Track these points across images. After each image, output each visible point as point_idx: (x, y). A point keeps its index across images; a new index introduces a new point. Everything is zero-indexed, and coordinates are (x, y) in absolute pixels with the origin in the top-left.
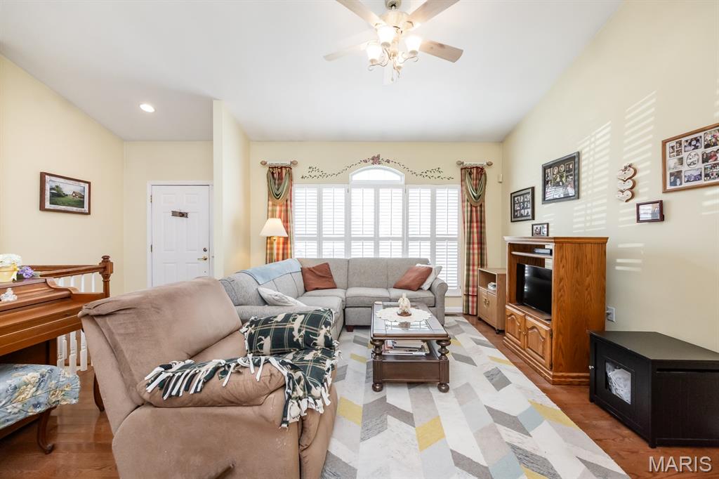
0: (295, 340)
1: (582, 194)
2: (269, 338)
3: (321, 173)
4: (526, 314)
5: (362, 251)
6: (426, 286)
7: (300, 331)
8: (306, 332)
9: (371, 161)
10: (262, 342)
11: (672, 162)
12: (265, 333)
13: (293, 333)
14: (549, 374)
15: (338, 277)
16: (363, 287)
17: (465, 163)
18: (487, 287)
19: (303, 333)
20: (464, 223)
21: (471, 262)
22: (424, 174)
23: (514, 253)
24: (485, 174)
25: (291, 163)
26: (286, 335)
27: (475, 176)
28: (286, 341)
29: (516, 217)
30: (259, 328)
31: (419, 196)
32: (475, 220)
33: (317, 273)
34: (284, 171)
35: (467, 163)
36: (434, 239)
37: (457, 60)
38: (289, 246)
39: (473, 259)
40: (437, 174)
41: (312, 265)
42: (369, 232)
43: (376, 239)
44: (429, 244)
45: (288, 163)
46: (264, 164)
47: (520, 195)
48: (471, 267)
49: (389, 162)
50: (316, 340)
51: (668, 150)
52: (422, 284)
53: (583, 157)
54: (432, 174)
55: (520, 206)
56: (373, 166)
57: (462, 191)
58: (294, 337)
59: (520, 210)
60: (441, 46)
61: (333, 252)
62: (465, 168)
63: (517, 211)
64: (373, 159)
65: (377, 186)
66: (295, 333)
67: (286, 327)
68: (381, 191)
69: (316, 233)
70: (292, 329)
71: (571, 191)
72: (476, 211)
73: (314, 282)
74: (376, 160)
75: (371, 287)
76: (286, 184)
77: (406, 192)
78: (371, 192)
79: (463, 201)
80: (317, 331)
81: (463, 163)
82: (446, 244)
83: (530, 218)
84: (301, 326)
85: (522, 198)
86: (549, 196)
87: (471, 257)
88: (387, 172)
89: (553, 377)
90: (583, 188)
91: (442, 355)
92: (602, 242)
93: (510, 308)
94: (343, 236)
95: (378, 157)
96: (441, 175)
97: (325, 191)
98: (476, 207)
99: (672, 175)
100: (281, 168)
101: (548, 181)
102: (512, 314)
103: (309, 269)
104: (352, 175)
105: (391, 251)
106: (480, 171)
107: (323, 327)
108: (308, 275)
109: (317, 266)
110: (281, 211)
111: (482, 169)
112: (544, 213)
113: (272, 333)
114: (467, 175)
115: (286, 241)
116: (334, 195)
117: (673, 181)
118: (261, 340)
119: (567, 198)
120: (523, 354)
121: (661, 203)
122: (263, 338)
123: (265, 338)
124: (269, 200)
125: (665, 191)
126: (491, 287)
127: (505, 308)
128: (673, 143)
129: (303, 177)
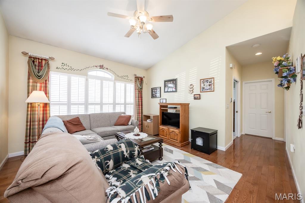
0: (125, 157)
1: (178, 91)
2: (111, 160)
3: (70, 68)
4: (169, 128)
5: (94, 110)
6: (130, 123)
7: (127, 151)
8: (130, 151)
9: (99, 67)
10: (108, 164)
11: (202, 85)
12: (109, 158)
13: (124, 153)
14: (179, 145)
15: (85, 124)
16: (99, 127)
17: (137, 75)
18: (146, 121)
19: (128, 152)
20: (136, 98)
21: (139, 112)
22: (122, 77)
23: (162, 108)
24: (143, 80)
25: (50, 58)
26: (121, 155)
27: (139, 80)
28: (121, 159)
29: (154, 96)
30: (102, 157)
31: (120, 85)
32: (140, 97)
33: (72, 122)
34: (44, 62)
35: (138, 75)
36: (125, 104)
37: (156, 39)
38: (48, 108)
39: (140, 111)
40: (127, 78)
41: (68, 119)
42: (98, 101)
43: (101, 104)
44: (124, 106)
45: (47, 57)
46: (25, 54)
47: (155, 89)
48: (139, 114)
49: (107, 69)
50: (135, 153)
51: (201, 82)
52: (128, 123)
53: (178, 80)
54: (125, 77)
55: (155, 93)
56: (100, 69)
57: (135, 85)
58: (125, 155)
59: (155, 94)
60: (154, 32)
61: (77, 111)
62: (137, 77)
63: (154, 94)
64: (100, 66)
65: (102, 79)
66: (125, 153)
67: (119, 151)
68: (104, 82)
69: (67, 101)
70: (123, 152)
71: (174, 90)
72: (140, 94)
73: (73, 128)
74: (101, 67)
75: (103, 127)
76: (46, 70)
77: (115, 83)
78: (99, 81)
79: (136, 90)
80: (134, 149)
81: (136, 75)
82: (130, 106)
83: (160, 97)
84: (126, 149)
85: (156, 90)
86: (166, 90)
87: (139, 110)
88: (105, 73)
89: (181, 145)
90: (178, 89)
91: (160, 147)
92: (188, 104)
93: (161, 127)
94: (84, 102)
95: (103, 66)
96: (129, 78)
97: (72, 78)
98: (140, 92)
99: (202, 88)
100: (42, 59)
101: (166, 86)
102: (163, 129)
103: (67, 121)
104: (88, 72)
105: (108, 110)
106: (142, 79)
107: (136, 146)
108: (68, 125)
109: (72, 119)
110: (41, 87)
111: (142, 78)
112: (164, 95)
113: (112, 157)
114: (138, 80)
115: (46, 105)
116: (78, 81)
117: (203, 90)
118: (107, 163)
119: (173, 91)
120: (168, 141)
121: (200, 95)
122: (108, 161)
123: (109, 161)
124: (29, 79)
125: (201, 92)
126: (148, 121)
127: (159, 128)
128: (202, 80)
129: (57, 68)
